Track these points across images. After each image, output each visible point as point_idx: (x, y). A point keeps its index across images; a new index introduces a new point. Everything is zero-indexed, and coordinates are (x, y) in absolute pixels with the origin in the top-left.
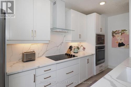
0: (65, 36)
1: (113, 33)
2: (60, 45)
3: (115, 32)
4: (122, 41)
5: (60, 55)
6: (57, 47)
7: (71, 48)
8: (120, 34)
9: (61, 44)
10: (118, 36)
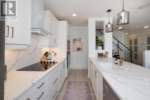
0: (38, 40)
1: (74, 40)
2: (33, 51)
3: (75, 39)
4: (80, 47)
5: (33, 64)
6: (31, 54)
7: (46, 54)
8: (78, 41)
10: (77, 43)
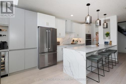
0: (70, 35)
7: (73, 41)
9: (69, 39)
